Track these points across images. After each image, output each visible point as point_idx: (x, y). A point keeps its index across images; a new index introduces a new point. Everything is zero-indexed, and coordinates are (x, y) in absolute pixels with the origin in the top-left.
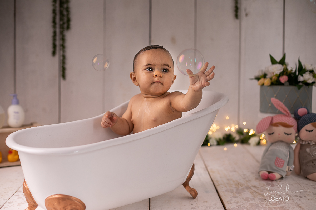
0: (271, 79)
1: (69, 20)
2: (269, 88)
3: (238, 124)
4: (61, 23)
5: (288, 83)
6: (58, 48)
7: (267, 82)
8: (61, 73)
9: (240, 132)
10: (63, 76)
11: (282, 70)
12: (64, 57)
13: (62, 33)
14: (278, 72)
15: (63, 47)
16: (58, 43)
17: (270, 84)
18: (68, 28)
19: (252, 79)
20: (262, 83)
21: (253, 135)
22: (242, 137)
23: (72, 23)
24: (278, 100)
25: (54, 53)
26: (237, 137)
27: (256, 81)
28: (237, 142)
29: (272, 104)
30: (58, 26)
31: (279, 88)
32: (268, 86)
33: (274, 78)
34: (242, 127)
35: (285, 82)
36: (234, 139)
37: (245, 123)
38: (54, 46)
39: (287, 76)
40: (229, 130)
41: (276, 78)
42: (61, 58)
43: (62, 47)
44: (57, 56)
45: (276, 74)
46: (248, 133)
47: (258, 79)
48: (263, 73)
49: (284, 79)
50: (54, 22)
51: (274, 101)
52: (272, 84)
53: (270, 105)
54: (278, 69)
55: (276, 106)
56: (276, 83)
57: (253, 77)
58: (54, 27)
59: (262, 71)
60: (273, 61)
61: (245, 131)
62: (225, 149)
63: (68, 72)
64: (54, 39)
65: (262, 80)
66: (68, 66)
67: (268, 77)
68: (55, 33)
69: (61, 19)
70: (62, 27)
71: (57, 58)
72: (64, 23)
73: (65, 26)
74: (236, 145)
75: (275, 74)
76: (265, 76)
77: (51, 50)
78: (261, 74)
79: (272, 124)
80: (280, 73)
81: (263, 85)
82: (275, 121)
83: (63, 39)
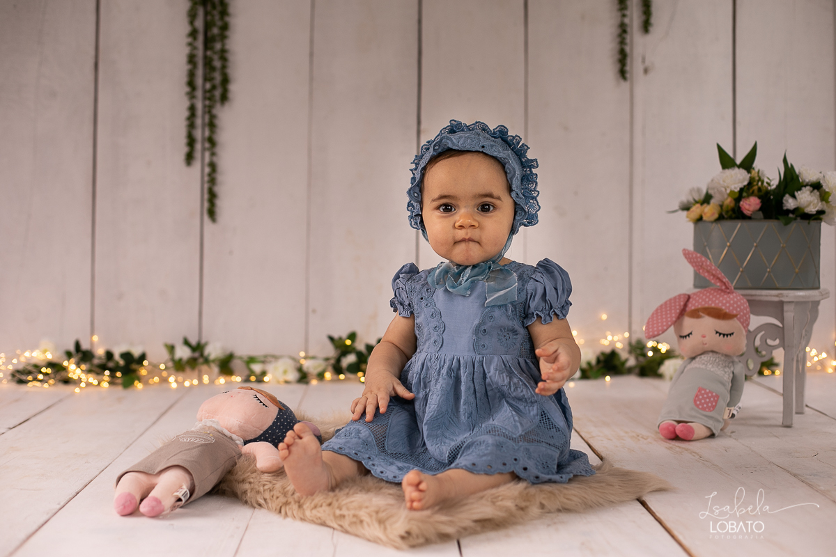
1: (225, 81)
2: (714, 225)
4: (208, 86)
5: (761, 214)
6: (198, 146)
7: (710, 211)
8: (206, 205)
10: (212, 213)
11: (746, 183)
12: (213, 167)
13: (209, 110)
14: (736, 187)
15: (212, 142)
16: (198, 134)
18: (224, 98)
20: (697, 215)
23: (234, 88)
24: (698, 255)
25: (189, 158)
30: (199, 93)
31: (737, 226)
33: (729, 202)
35: (754, 212)
38: (191, 142)
39: (759, 197)
41: (733, 202)
42: (207, 170)
43: (207, 145)
44: (197, 165)
45: (732, 192)
47: (686, 208)
49: (751, 204)
50: (191, 84)
52: (721, 217)
54: (737, 179)
56: (733, 213)
58: (191, 95)
60: (726, 161)
63: (222, 204)
64: (191, 125)
66: (220, 189)
67: (712, 202)
68: (192, 109)
69: (206, 79)
70: (209, 96)
71: (196, 172)
72: (214, 87)
73: (218, 93)
77: (184, 150)
80: (742, 190)
81: (700, 219)
83: (212, 125)
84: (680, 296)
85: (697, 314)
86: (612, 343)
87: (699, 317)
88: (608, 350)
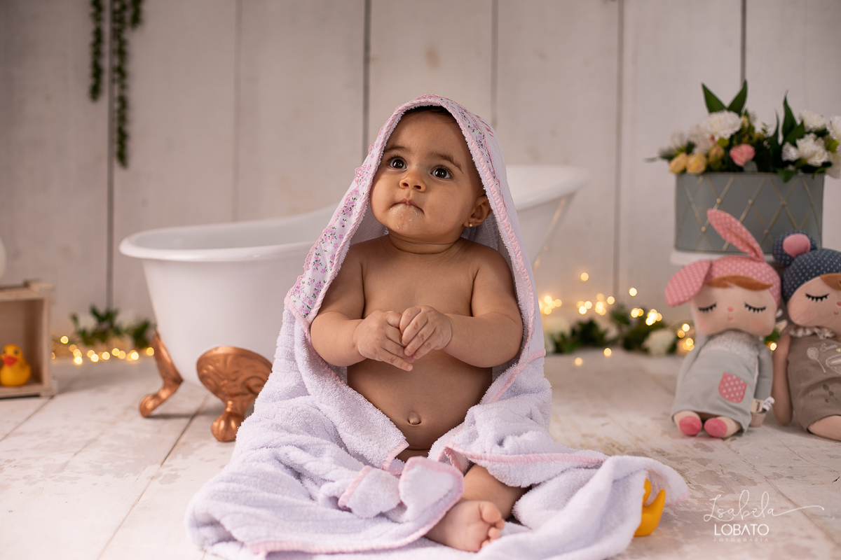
0: (707, 156)
2: (701, 179)
3: (616, 296)
4: (117, 6)
5: (754, 166)
6: (106, 78)
7: (695, 163)
8: (116, 147)
9: (619, 315)
10: (122, 155)
11: (737, 129)
12: (123, 102)
13: (118, 35)
14: (726, 133)
15: (121, 73)
16: (106, 63)
17: (703, 168)
18: (136, 20)
19: (652, 160)
20: (680, 168)
21: (659, 326)
22: (626, 329)
23: (148, 8)
24: (728, 215)
25: (95, 92)
26: (613, 332)
27: (665, 163)
28: (611, 344)
29: (710, 227)
30: (107, 15)
31: (730, 179)
32: (698, 175)
33: (717, 152)
34: (626, 302)
35: (747, 163)
36: (602, 335)
37: (633, 292)
38: (97, 72)
39: (752, 145)
40: (588, 310)
41: (721, 152)
42: (116, 105)
43: (117, 76)
44: (104, 100)
45: (721, 139)
46: (642, 319)
47: (669, 157)
48: (685, 143)
49: (742, 154)
50: (97, 4)
51: (717, 216)
52: (709, 170)
53: (703, 229)
54: (726, 124)
55: (721, 232)
56: (722, 165)
57: (655, 154)
58: (97, 17)
59: (681, 136)
60: (713, 104)
61: (636, 313)
62: (578, 361)
63: (136, 146)
64: (97, 53)
65: (681, 160)
66: (135, 128)
67: (697, 151)
68: (98, 34)
70: (117, 18)
71: (104, 106)
72: (124, 8)
73: (128, 14)
74: (608, 352)
75: (717, 138)
77: (88, 81)
78: (679, 143)
79: (710, 282)
80: (732, 137)
81: (684, 171)
82: (718, 273)
83: (121, 52)
84: (700, 262)
85: (723, 283)
86: (592, 310)
87: (724, 287)
88: (585, 319)
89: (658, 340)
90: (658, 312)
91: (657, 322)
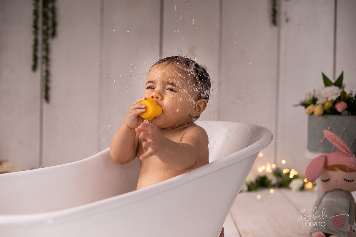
0: (323, 105)
1: (55, 25)
2: (321, 118)
3: (275, 163)
4: (45, 28)
5: (346, 112)
6: (40, 61)
7: (318, 110)
8: (44, 94)
9: (277, 173)
10: (47, 97)
12: (48, 73)
13: (45, 41)
15: (47, 59)
16: (40, 54)
17: (322, 112)
18: (54, 34)
19: (296, 105)
20: (311, 112)
21: (296, 177)
22: (280, 180)
23: (60, 29)
24: (334, 134)
25: (34, 68)
26: (274, 180)
27: (303, 108)
28: (274, 186)
29: (325, 140)
30: (40, 32)
31: (334, 118)
32: (319, 116)
33: (328, 105)
34: (280, 166)
35: (343, 111)
36: (270, 182)
37: (284, 162)
38: (35, 58)
39: (346, 102)
40: (263, 171)
41: (331, 105)
42: (44, 74)
43: (45, 60)
44: (39, 72)
45: (332, 100)
46: (288, 174)
47: (305, 105)
48: (312, 97)
49: (341, 107)
50: (35, 27)
51: (327, 133)
52: (325, 113)
53: (322, 141)
54: (333, 93)
55: (331, 141)
56: (331, 111)
57: (298, 102)
58: (36, 33)
59: (310, 94)
60: (327, 82)
61: (285, 171)
62: (259, 197)
63: (54, 93)
64: (35, 49)
65: (311, 108)
66: (54, 84)
67: (318, 102)
68: (36, 41)
69: (45, 23)
70: (45, 33)
71: (38, 75)
72: (48, 29)
73: (50, 32)
74: (272, 191)
75: (329, 99)
76: (314, 101)
77: (31, 63)
78: (308, 98)
79: (327, 167)
80: (336, 99)
81: (313, 113)
82: (331, 163)
83: (47, 49)
84: (321, 156)
85: (333, 168)
86: (265, 171)
87: (334, 170)
88: (262, 175)
89: (295, 184)
90: (295, 170)
91: (295, 175)
